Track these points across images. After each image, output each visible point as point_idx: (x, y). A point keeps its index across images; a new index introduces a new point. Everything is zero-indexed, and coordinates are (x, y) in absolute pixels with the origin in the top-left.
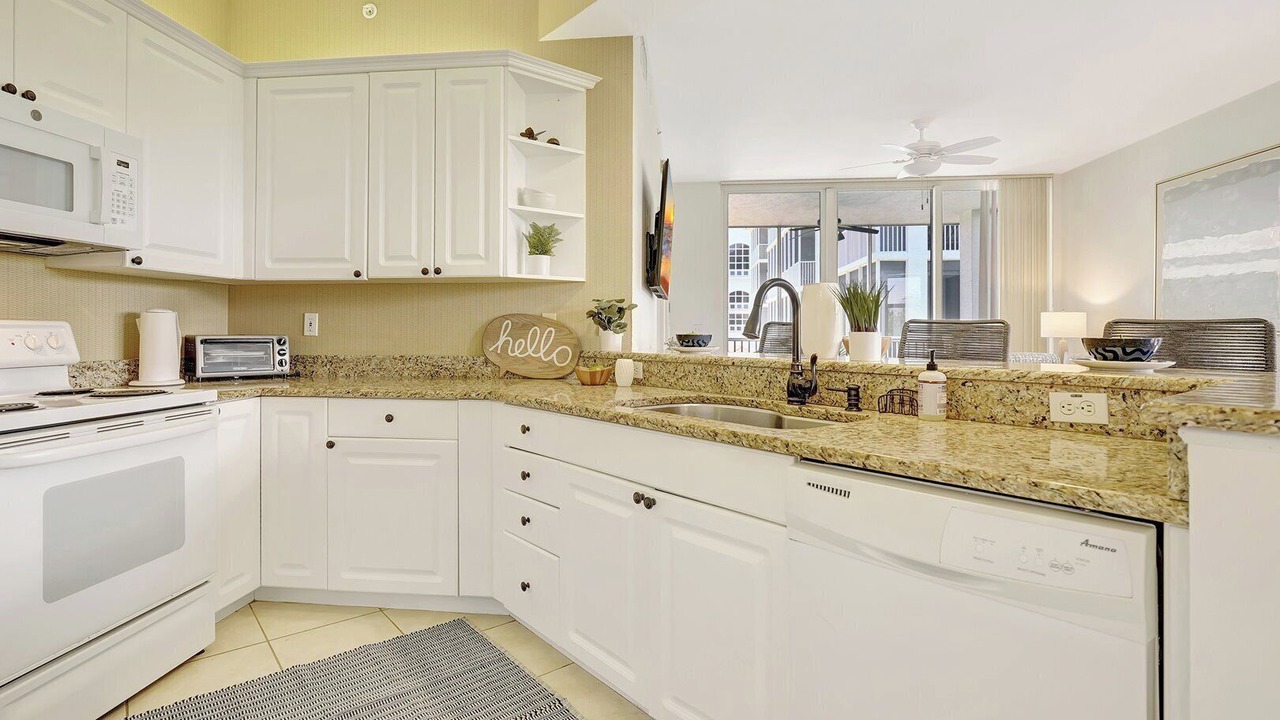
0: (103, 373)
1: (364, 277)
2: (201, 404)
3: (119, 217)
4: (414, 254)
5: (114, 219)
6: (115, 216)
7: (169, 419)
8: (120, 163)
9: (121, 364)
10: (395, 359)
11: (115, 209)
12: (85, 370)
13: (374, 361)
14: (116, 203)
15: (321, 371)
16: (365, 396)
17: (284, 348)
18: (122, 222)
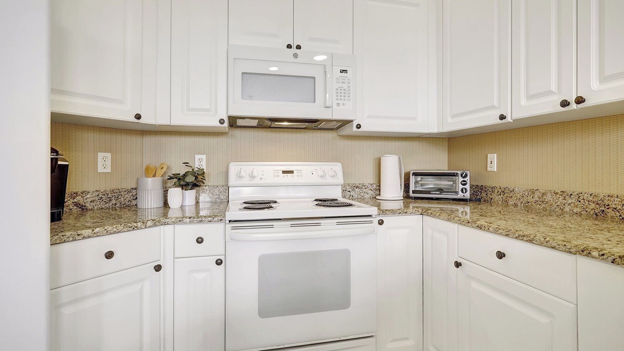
0: (365, 190)
1: (509, 119)
2: (369, 216)
3: (341, 102)
4: (554, 88)
5: (338, 104)
6: (339, 102)
7: (338, 223)
8: (342, 71)
9: (375, 186)
10: (556, 194)
11: (339, 98)
12: (355, 188)
13: (537, 194)
14: (339, 94)
15: (496, 198)
16: (480, 227)
17: (465, 179)
18: (343, 104)
